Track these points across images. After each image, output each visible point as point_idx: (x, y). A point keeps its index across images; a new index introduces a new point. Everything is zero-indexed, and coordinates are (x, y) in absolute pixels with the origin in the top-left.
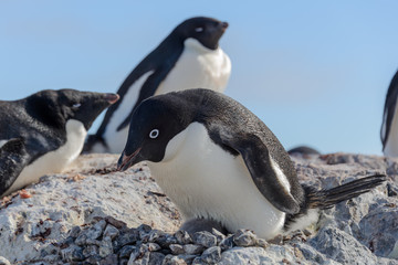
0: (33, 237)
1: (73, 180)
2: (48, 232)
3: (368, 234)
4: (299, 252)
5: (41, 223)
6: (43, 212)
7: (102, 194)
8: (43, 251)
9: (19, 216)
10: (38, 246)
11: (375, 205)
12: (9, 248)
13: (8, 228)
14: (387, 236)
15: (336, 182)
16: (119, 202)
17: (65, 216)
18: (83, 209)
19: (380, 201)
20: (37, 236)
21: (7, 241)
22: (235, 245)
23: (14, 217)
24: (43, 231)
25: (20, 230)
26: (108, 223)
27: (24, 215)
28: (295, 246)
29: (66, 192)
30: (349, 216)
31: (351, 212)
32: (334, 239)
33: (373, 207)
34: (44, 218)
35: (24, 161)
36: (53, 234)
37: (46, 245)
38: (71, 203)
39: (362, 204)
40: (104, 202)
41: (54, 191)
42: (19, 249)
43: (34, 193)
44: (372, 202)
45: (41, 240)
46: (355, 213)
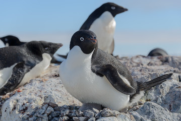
0: (20, 111)
1: (43, 82)
2: (26, 108)
3: (169, 102)
4: (133, 117)
5: (24, 104)
6: (25, 99)
7: (53, 88)
8: (23, 118)
9: (15, 101)
10: (21, 116)
11: (172, 87)
12: (9, 116)
13: (9, 108)
14: (177, 102)
15: (157, 75)
16: (60, 91)
17: (34, 101)
18: (43, 96)
19: (175, 85)
20: (22, 110)
21: (9, 113)
22: (102, 116)
23: (13, 102)
24: (25, 108)
25: (15, 108)
26: (49, 105)
27: (17, 101)
28: (131, 114)
29: (38, 88)
30: (160, 93)
31: (161, 91)
32: (151, 108)
33: (171, 88)
34: (25, 102)
35: (25, 71)
36: (28, 110)
37: (24, 115)
38: (39, 94)
39: (166, 87)
40: (53, 92)
41: (33, 88)
42: (13, 117)
43: (24, 89)
44: (171, 86)
45: (23, 113)
46: (163, 92)
